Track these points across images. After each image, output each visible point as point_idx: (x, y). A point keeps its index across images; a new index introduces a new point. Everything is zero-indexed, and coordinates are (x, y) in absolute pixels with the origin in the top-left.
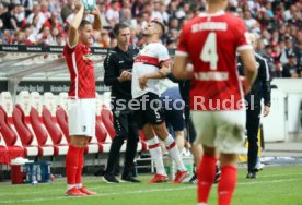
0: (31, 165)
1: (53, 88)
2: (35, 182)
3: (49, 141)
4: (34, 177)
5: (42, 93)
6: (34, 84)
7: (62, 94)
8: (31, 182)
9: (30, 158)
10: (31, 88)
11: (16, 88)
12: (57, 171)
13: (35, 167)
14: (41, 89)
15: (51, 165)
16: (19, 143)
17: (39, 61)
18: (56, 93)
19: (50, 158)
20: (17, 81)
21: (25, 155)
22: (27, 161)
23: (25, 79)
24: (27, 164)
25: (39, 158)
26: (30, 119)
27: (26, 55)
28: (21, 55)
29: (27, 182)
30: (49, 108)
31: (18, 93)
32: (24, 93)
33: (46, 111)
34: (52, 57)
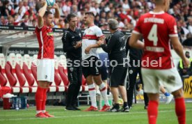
0: (15, 98)
1: (30, 52)
2: (18, 109)
5: (23, 55)
6: (18, 49)
8: (15, 108)
9: (15, 94)
10: (16, 52)
11: (8, 51)
12: (31, 102)
15: (27, 99)
16: (8, 85)
17: (22, 35)
18: (31, 55)
19: (27, 94)
20: (8, 47)
21: (12, 92)
22: (13, 96)
23: (13, 46)
25: (20, 94)
26: (16, 71)
27: (14, 32)
28: (10, 32)
30: (27, 64)
31: (8, 54)
32: (12, 54)
33: (25, 66)
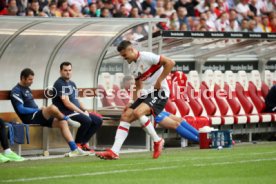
3: (230, 112)
4: (218, 143)
7: (240, 72)
13: (219, 134)
14: (223, 68)
24: (212, 132)
29: (213, 147)
34: (232, 42)
